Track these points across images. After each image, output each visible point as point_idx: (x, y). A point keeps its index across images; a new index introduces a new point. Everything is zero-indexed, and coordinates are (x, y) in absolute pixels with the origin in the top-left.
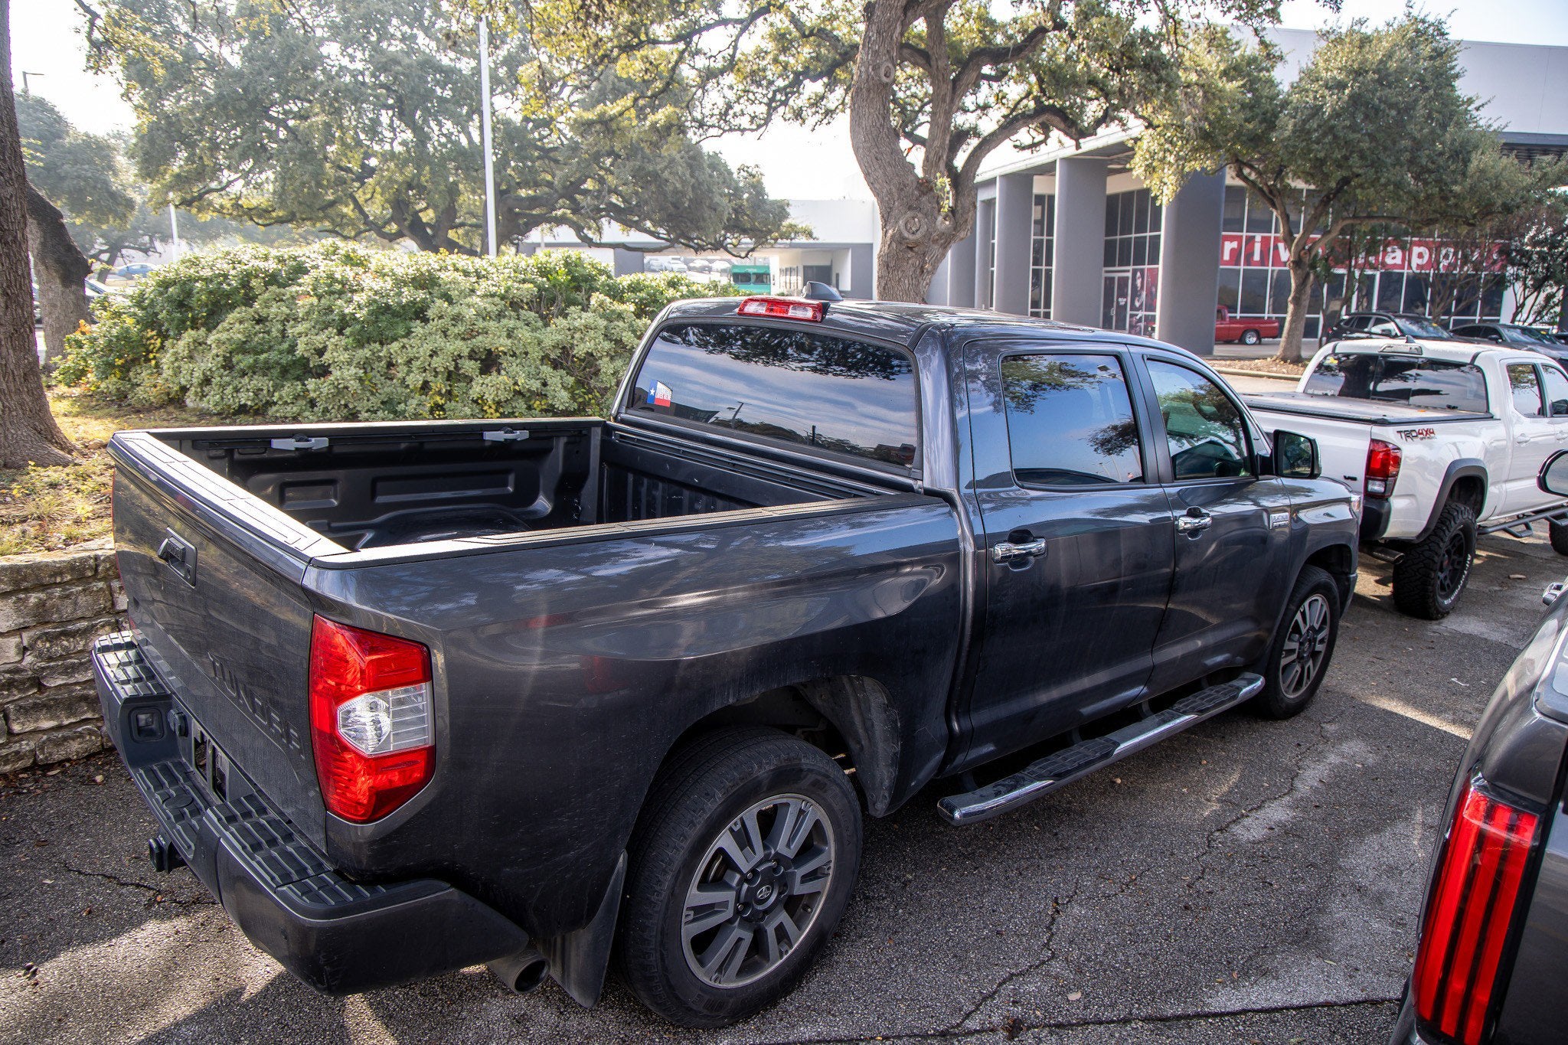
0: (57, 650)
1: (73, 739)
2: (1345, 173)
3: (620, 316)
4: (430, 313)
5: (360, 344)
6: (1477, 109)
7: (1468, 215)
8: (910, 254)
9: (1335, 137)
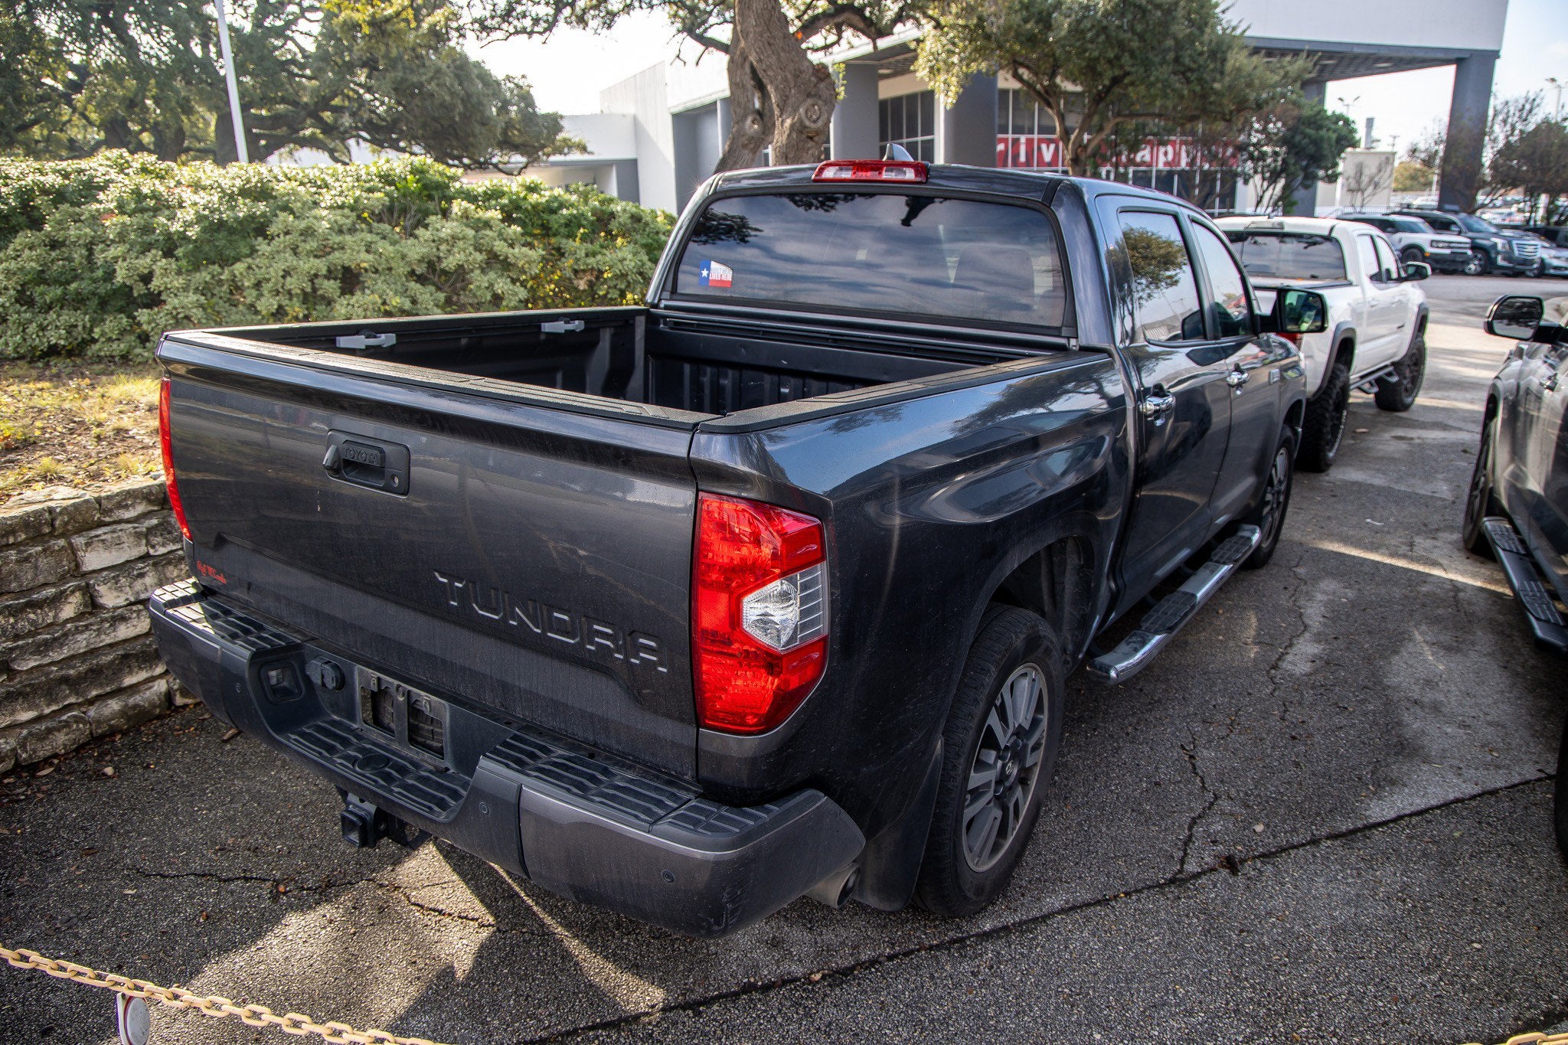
0: (23, 625)
1: (59, 730)
2: (1117, 72)
3: (487, 224)
4: (272, 230)
5: (197, 268)
6: (1223, 12)
7: (1227, 111)
8: (811, 144)
9: (1108, 37)
